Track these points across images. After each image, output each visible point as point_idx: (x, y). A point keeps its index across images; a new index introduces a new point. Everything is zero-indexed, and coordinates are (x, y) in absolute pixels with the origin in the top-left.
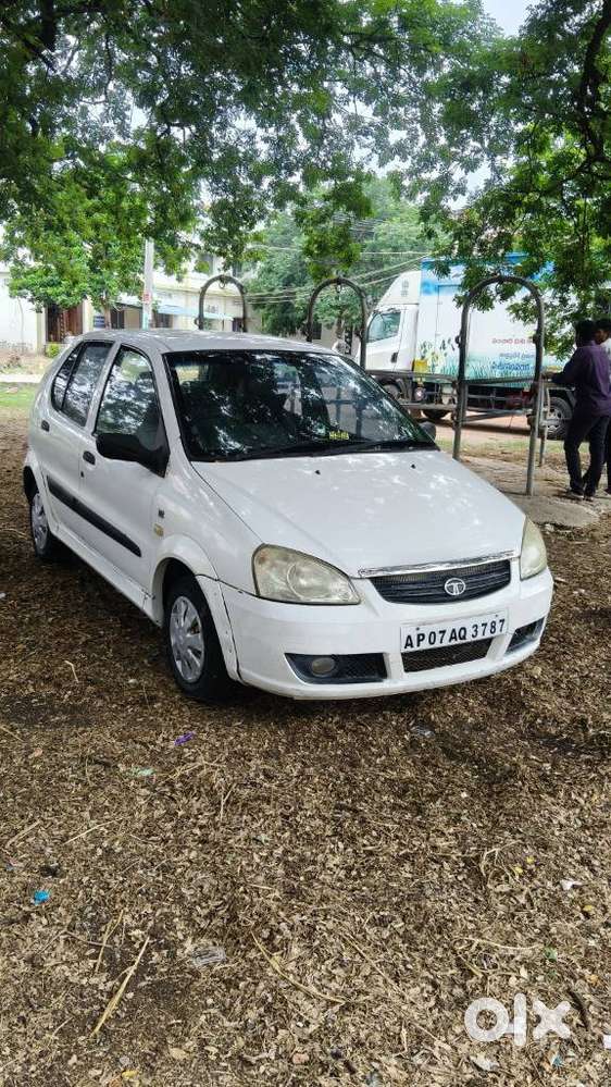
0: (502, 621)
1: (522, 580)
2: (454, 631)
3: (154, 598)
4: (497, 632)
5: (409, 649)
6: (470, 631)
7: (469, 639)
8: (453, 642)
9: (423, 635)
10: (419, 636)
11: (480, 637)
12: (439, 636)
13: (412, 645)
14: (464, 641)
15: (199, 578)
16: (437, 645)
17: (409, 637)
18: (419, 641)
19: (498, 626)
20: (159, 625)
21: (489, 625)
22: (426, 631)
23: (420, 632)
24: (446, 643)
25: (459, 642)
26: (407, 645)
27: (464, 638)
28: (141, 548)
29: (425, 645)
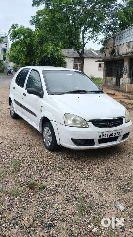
0: (121, 132)
1: (125, 123)
2: (110, 134)
3: (40, 126)
4: (120, 135)
5: (100, 138)
6: (114, 134)
7: (114, 136)
8: (110, 137)
9: (103, 135)
10: (102, 135)
11: (116, 136)
12: (107, 135)
13: (101, 137)
14: (112, 137)
15: (51, 121)
16: (106, 137)
17: (100, 135)
18: (102, 136)
19: (120, 133)
20: (41, 132)
21: (118, 133)
22: (104, 134)
23: (102, 134)
24: (108, 137)
25: (111, 137)
26: (100, 137)
27: (113, 136)
28: (37, 115)
29: (104, 137)
